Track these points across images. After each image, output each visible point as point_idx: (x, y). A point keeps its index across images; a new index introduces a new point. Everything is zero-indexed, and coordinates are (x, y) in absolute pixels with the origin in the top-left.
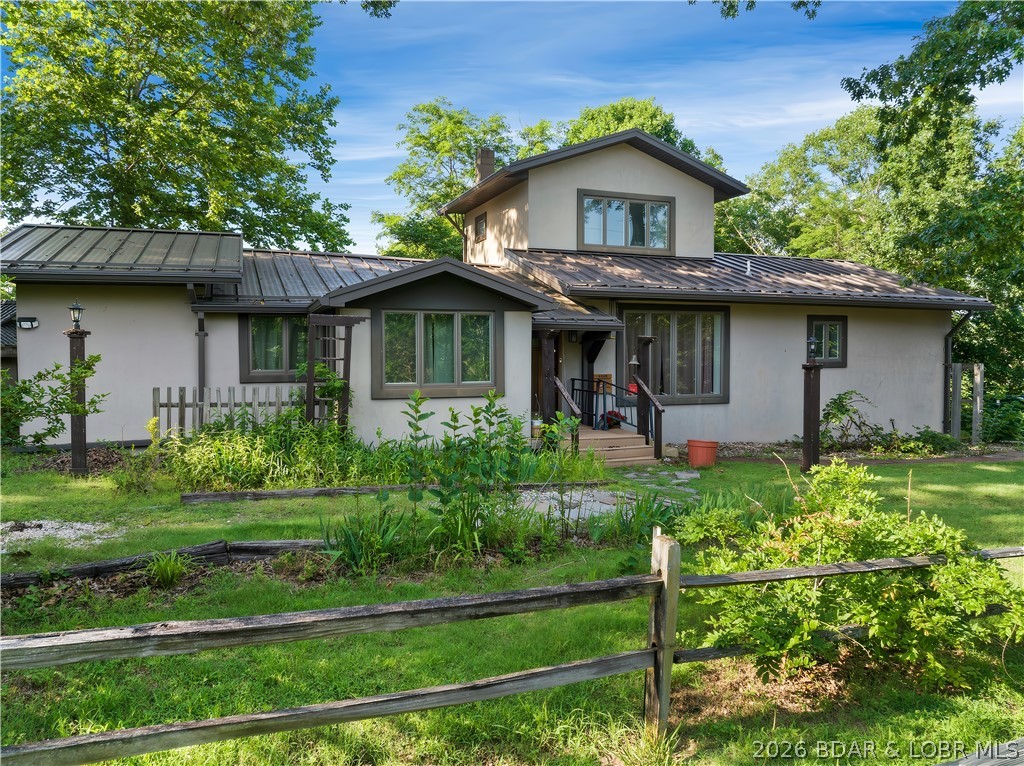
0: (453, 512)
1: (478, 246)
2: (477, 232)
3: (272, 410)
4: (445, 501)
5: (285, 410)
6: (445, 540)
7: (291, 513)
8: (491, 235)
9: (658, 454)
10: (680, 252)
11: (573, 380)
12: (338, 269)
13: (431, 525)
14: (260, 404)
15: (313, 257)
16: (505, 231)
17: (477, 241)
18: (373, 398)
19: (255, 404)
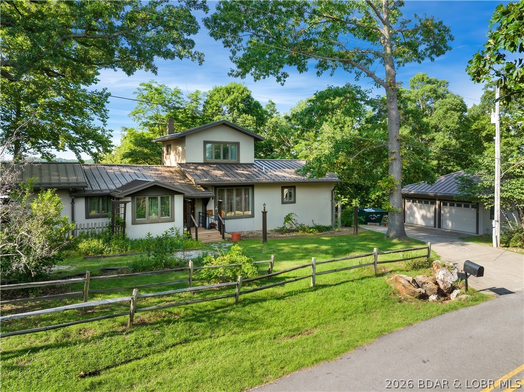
0: (157, 259)
1: (168, 156)
2: (167, 151)
3: (101, 230)
4: (156, 256)
5: (105, 229)
6: (155, 265)
7: (115, 261)
8: (172, 153)
9: (223, 238)
10: (242, 161)
11: (199, 212)
12: (116, 173)
13: (153, 261)
14: (97, 228)
15: (105, 167)
16: (177, 154)
17: (167, 154)
18: (132, 224)
19: (95, 228)
